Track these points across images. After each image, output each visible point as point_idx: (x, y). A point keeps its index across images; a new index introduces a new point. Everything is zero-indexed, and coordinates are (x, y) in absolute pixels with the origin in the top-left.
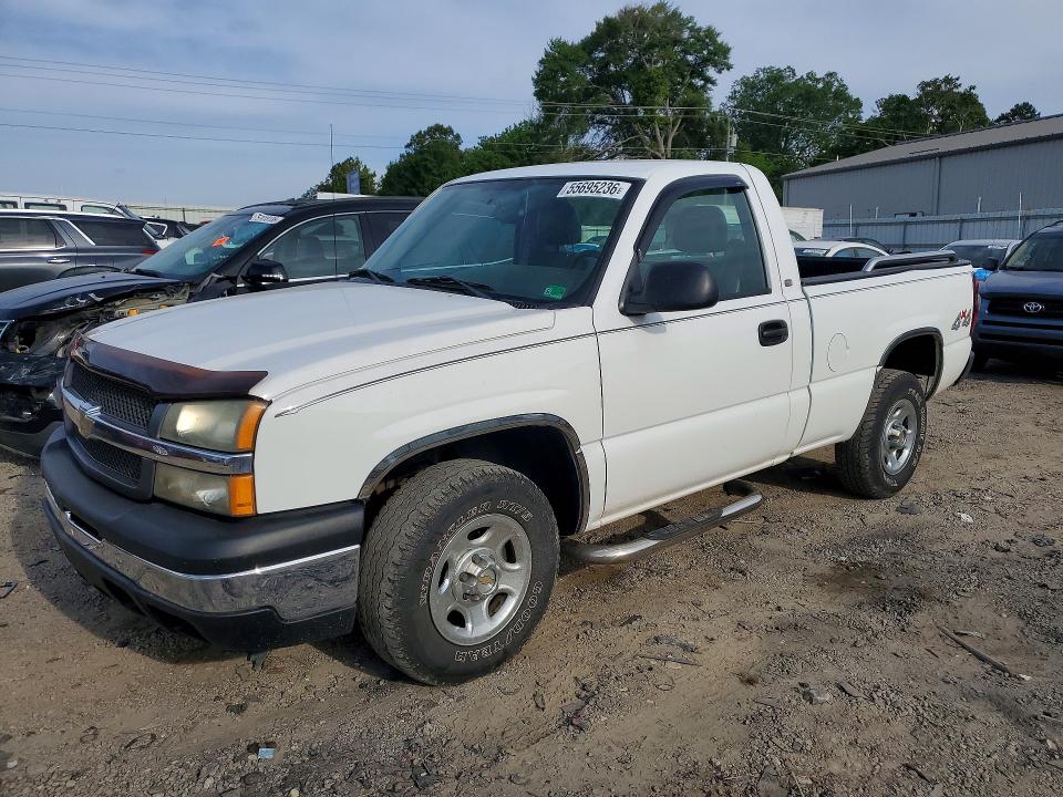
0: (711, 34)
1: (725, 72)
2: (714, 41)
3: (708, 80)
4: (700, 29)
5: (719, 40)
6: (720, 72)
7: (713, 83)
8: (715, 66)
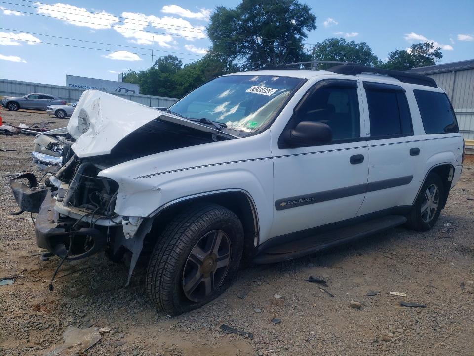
0: (306, 9)
1: (312, 30)
2: (307, 13)
3: (303, 34)
4: (300, 5)
5: (310, 12)
6: (309, 30)
7: (306, 36)
8: (307, 26)
